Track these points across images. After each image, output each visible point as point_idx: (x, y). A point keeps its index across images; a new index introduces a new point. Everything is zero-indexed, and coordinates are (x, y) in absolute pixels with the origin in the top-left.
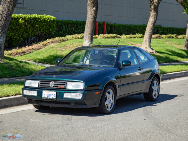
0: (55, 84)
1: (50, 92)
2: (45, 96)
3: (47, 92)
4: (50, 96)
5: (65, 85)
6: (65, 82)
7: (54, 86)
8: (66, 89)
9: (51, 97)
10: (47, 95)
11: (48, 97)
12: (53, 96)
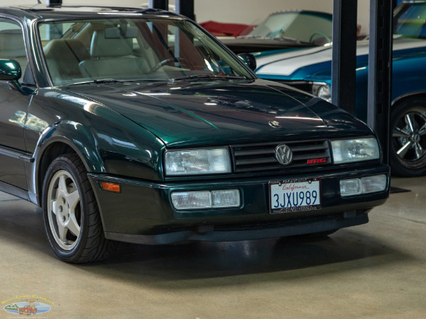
1: (297, 184)
3: (288, 185)
4: (300, 201)
8: (332, 164)
9: (304, 204)
10: (289, 197)
11: (293, 206)
12: (311, 197)
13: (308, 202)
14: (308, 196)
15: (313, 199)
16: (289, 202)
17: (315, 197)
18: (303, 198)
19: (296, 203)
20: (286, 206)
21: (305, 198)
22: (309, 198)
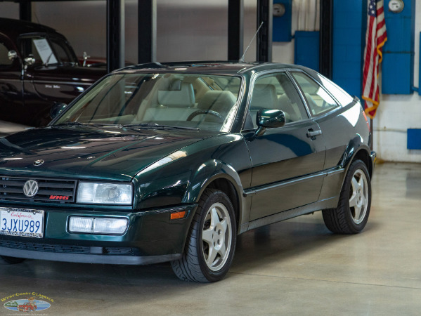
0: (40, 189)
1: (23, 213)
2: (9, 225)
3: (16, 213)
4: (25, 228)
5: (72, 190)
6: (73, 182)
7: (37, 196)
8: (75, 202)
9: (28, 231)
10: (15, 223)
11: (18, 231)
12: (35, 226)
13: (32, 230)
14: (32, 224)
15: (36, 228)
16: (15, 227)
17: (38, 227)
18: (27, 226)
19: (21, 229)
20: (12, 230)
21: (29, 226)
22: (33, 226)
